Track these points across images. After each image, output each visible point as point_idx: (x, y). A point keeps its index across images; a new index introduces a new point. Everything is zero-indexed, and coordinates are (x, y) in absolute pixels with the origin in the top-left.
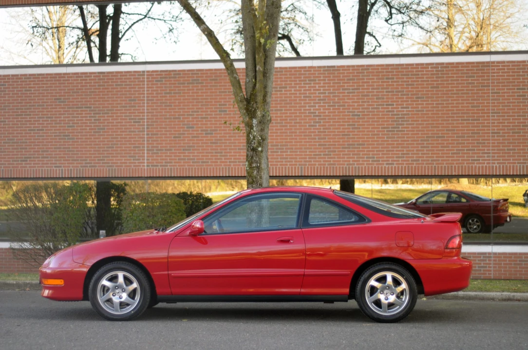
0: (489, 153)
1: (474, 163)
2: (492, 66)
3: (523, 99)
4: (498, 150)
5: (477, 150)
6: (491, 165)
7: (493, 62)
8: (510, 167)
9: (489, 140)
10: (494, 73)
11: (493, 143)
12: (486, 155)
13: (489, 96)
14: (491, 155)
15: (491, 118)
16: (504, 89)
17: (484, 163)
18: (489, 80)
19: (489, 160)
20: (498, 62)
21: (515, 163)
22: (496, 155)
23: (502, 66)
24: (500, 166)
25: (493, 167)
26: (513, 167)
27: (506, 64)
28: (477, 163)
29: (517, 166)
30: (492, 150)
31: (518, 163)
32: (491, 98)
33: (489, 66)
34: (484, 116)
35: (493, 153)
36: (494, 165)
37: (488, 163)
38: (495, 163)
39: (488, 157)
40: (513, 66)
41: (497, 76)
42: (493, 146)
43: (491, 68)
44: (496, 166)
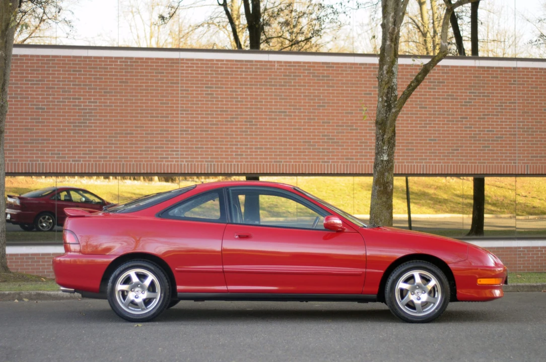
0: (178, 151)
1: (162, 161)
2: (181, 63)
3: (211, 98)
4: (186, 148)
5: (166, 147)
6: (180, 163)
7: (183, 59)
8: (198, 165)
9: (178, 137)
10: (183, 70)
11: (181, 141)
12: (174, 153)
13: (178, 94)
14: (180, 153)
15: (180, 115)
16: (193, 87)
17: (173, 161)
18: (178, 77)
19: (178, 158)
20: (187, 60)
21: (203, 161)
22: (185, 153)
23: (191, 64)
24: (188, 165)
25: (181, 165)
26: (201, 165)
27: (195, 62)
28: (166, 161)
29: (204, 164)
30: (181, 148)
31: (206, 161)
32: (180, 95)
33: (178, 63)
34: (173, 114)
35: (181, 151)
36: (183, 163)
37: (176, 161)
38: (183, 161)
39: (176, 155)
40: (201, 64)
41: (186, 73)
42: (181, 144)
43: (180, 65)
44: (184, 164)
